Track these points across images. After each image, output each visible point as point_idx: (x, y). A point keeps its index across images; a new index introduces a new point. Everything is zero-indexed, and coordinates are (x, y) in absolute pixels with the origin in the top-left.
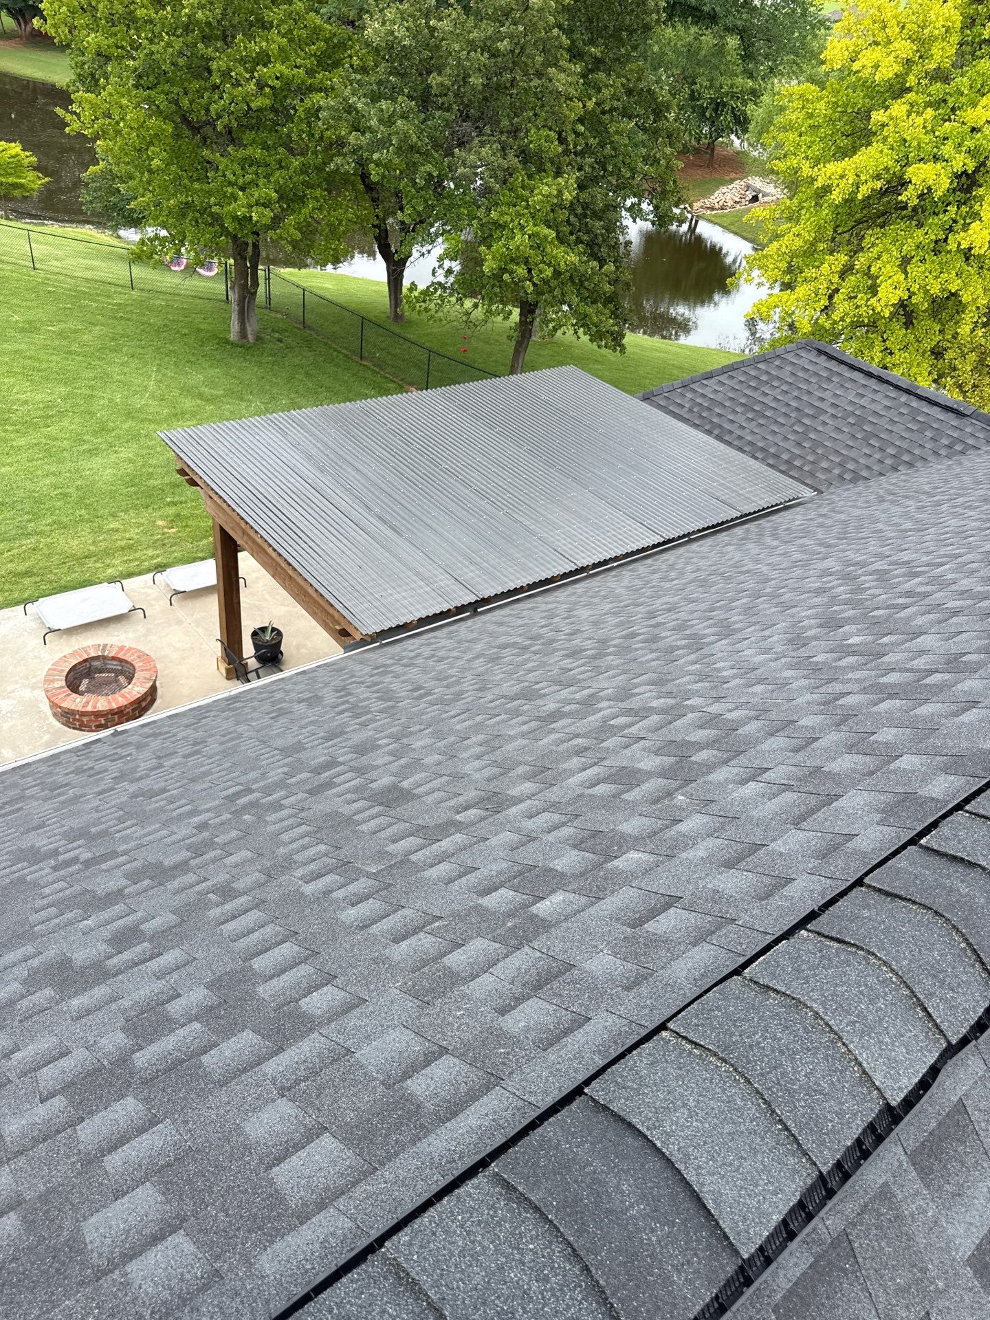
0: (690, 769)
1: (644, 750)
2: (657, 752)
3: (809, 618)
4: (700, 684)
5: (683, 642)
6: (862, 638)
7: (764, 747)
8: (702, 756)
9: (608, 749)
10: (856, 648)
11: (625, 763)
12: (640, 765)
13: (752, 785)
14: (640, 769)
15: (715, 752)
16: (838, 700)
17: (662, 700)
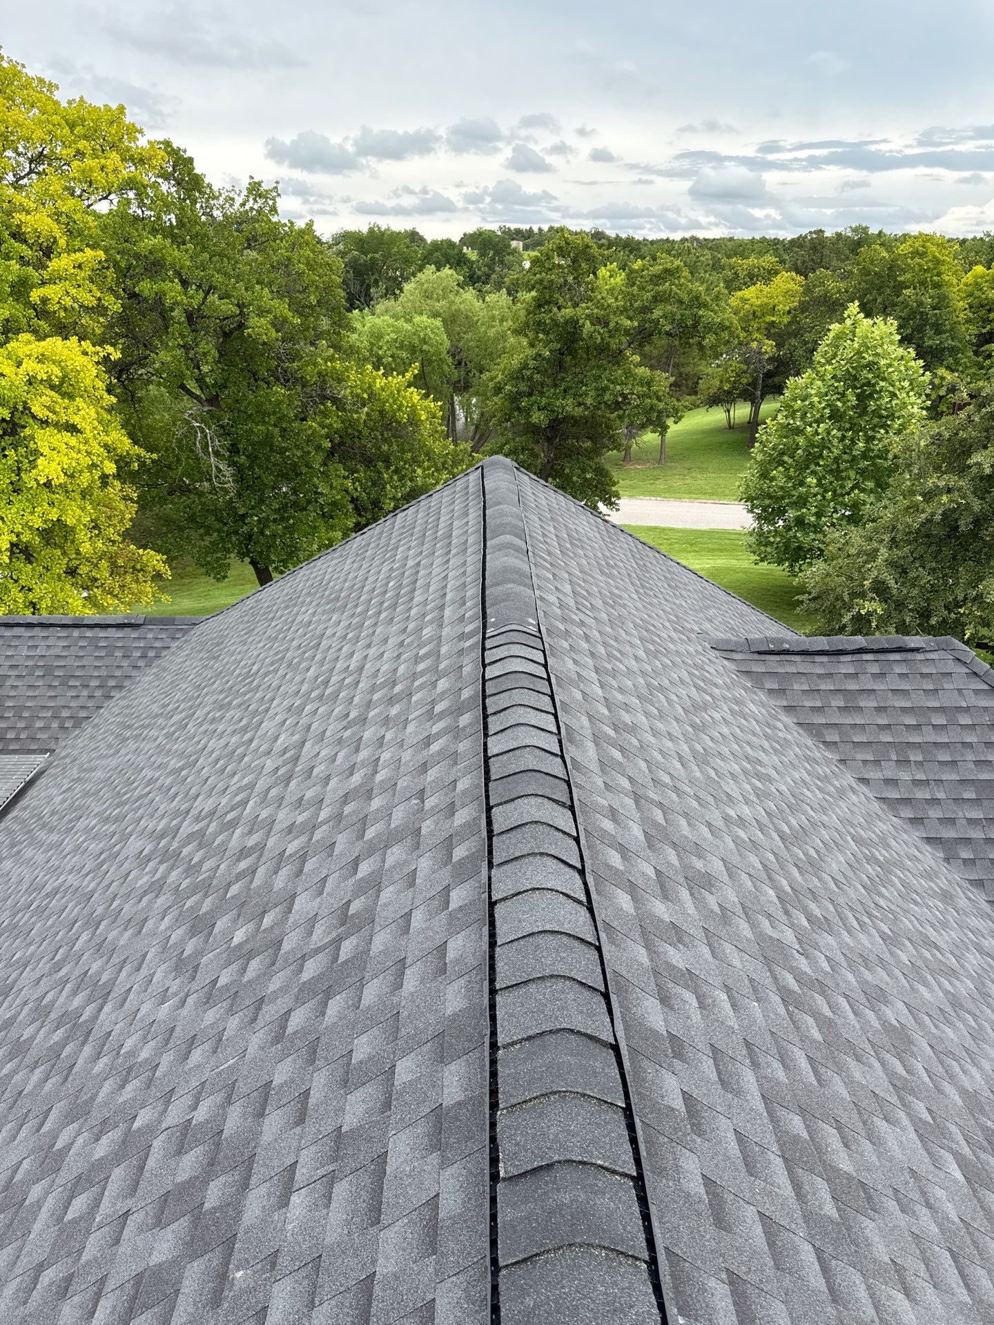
0: (216, 1223)
1: (140, 1230)
2: (159, 1222)
3: (171, 928)
4: (129, 1087)
5: (60, 1033)
6: (243, 930)
7: (266, 1138)
8: (214, 1194)
9: (95, 1259)
10: (249, 946)
11: (136, 1268)
12: (156, 1259)
13: (295, 1199)
14: (160, 1265)
15: (222, 1179)
16: (285, 1027)
17: (104, 1140)
